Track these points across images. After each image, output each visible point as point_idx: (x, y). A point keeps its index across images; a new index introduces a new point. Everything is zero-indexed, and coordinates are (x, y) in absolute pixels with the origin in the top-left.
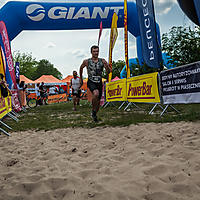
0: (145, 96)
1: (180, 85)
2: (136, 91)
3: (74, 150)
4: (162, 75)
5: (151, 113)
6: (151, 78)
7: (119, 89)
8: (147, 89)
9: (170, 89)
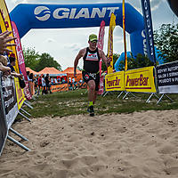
0: (143, 86)
1: (174, 77)
2: (133, 82)
3: (92, 134)
4: (158, 69)
5: (148, 101)
6: (148, 72)
7: (117, 81)
8: (144, 81)
9: (165, 81)
